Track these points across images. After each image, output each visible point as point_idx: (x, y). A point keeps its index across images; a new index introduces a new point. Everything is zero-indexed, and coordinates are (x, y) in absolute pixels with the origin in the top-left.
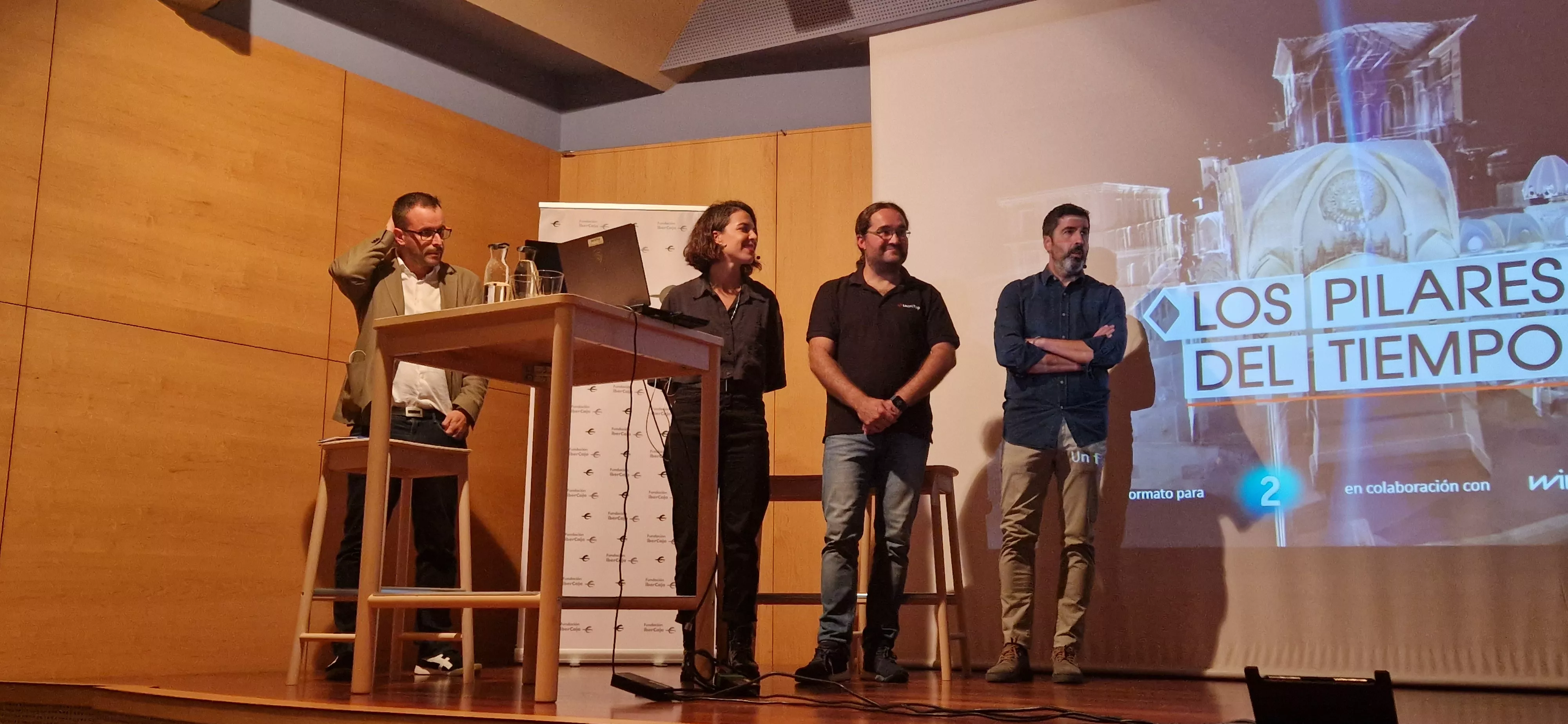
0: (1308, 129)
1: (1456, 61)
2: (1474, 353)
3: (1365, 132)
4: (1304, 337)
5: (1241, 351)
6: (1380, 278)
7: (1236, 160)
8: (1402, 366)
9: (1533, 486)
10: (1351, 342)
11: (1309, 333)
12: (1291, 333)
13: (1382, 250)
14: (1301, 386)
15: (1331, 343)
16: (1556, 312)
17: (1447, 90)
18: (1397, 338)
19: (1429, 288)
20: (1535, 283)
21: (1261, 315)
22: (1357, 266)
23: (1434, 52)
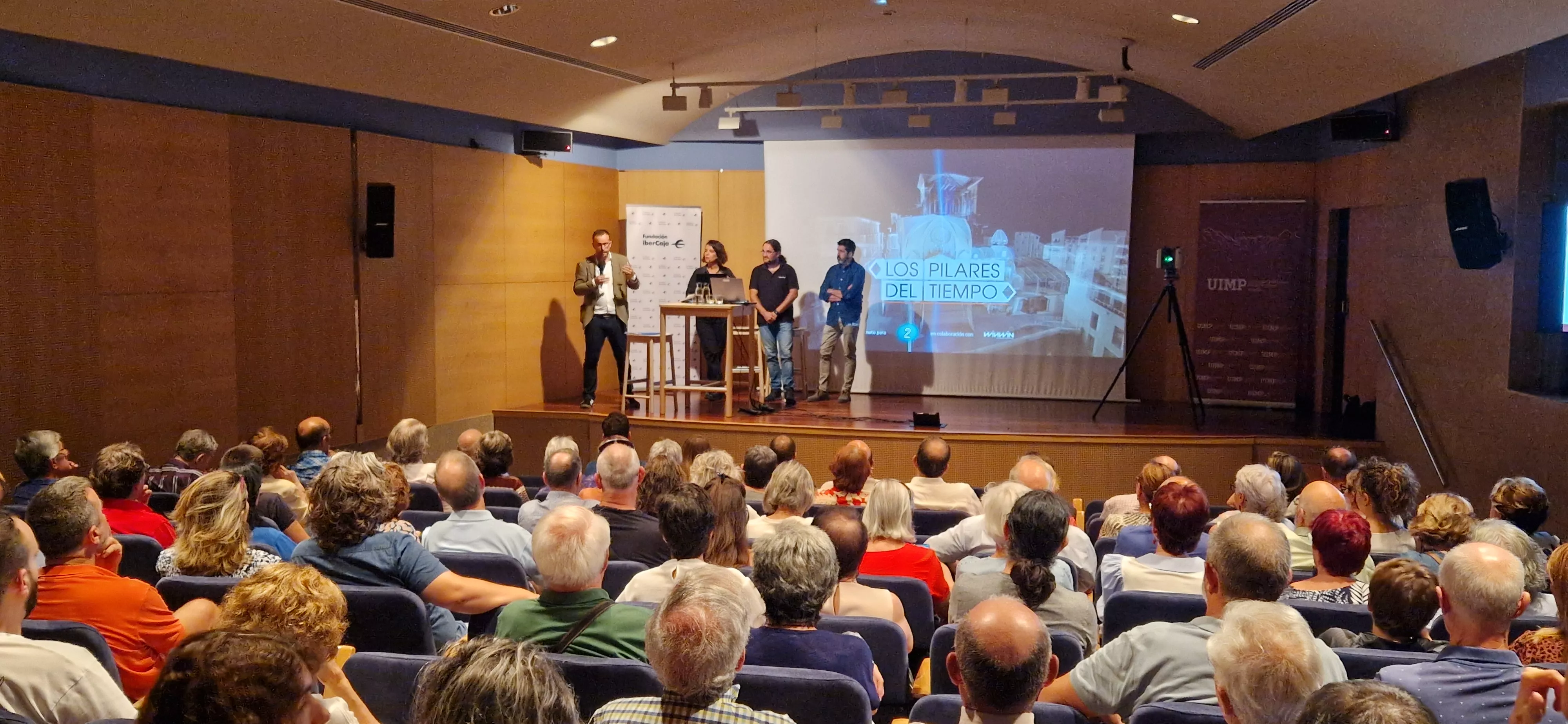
0: (928, 208)
1: (976, 192)
2: (972, 292)
3: (945, 213)
4: (922, 282)
5: (901, 285)
6: (947, 264)
7: (903, 216)
8: (951, 294)
9: (985, 335)
10: (936, 285)
11: (923, 280)
12: (917, 280)
13: (948, 254)
14: (919, 299)
15: (930, 285)
16: (997, 281)
17: (972, 202)
18: (950, 285)
19: (961, 269)
20: (992, 271)
21: (908, 273)
22: (940, 259)
23: (969, 188)
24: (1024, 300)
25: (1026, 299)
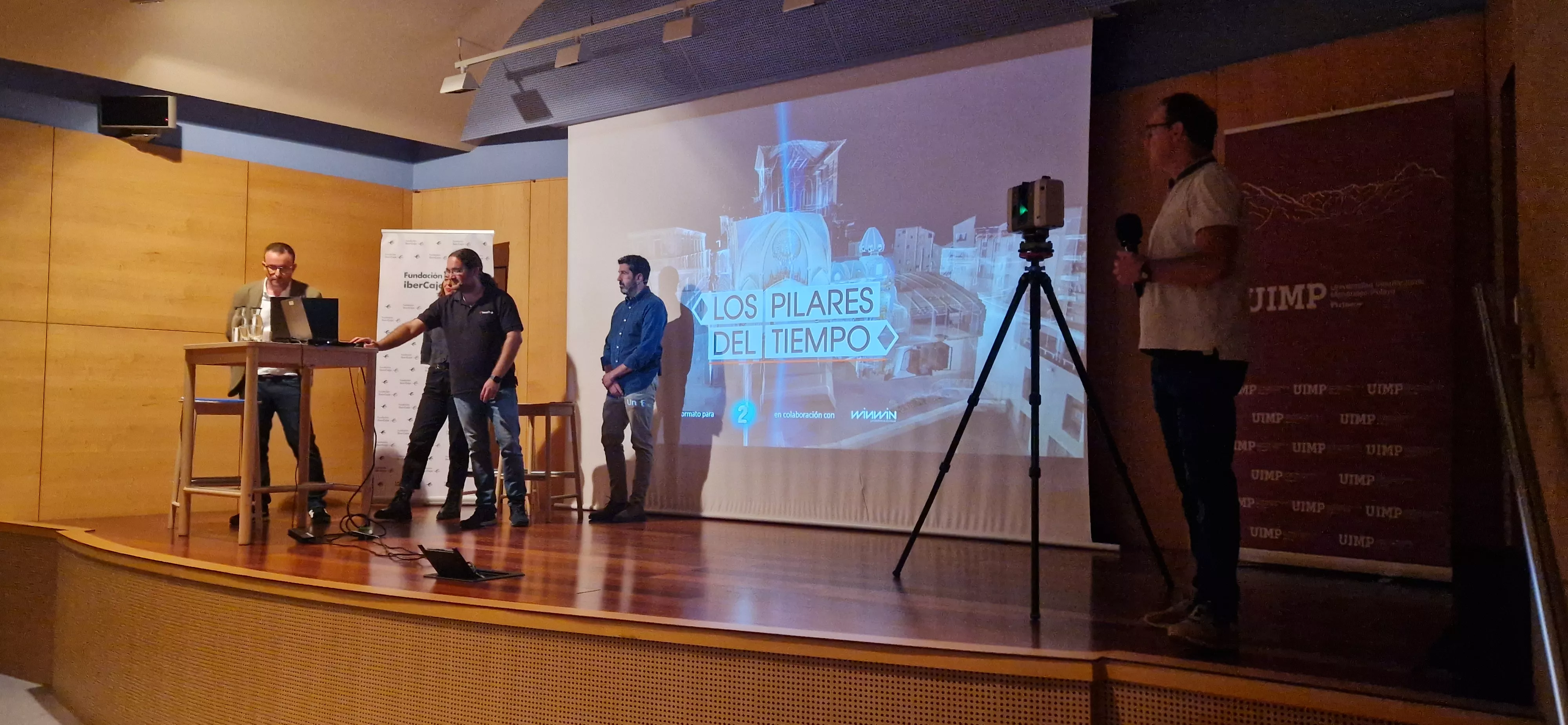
0: (769, 202)
1: (836, 166)
2: (833, 340)
3: (793, 207)
4: (761, 326)
5: (734, 333)
6: (796, 293)
7: (736, 219)
8: (802, 345)
9: (853, 417)
10: (782, 330)
11: (764, 324)
12: (756, 324)
13: (797, 278)
14: (759, 355)
15: (773, 331)
16: (869, 319)
17: (831, 184)
18: (801, 330)
19: (816, 302)
20: (861, 302)
21: (743, 312)
22: (786, 286)
23: (826, 161)
24: (911, 350)
25: (915, 348)
